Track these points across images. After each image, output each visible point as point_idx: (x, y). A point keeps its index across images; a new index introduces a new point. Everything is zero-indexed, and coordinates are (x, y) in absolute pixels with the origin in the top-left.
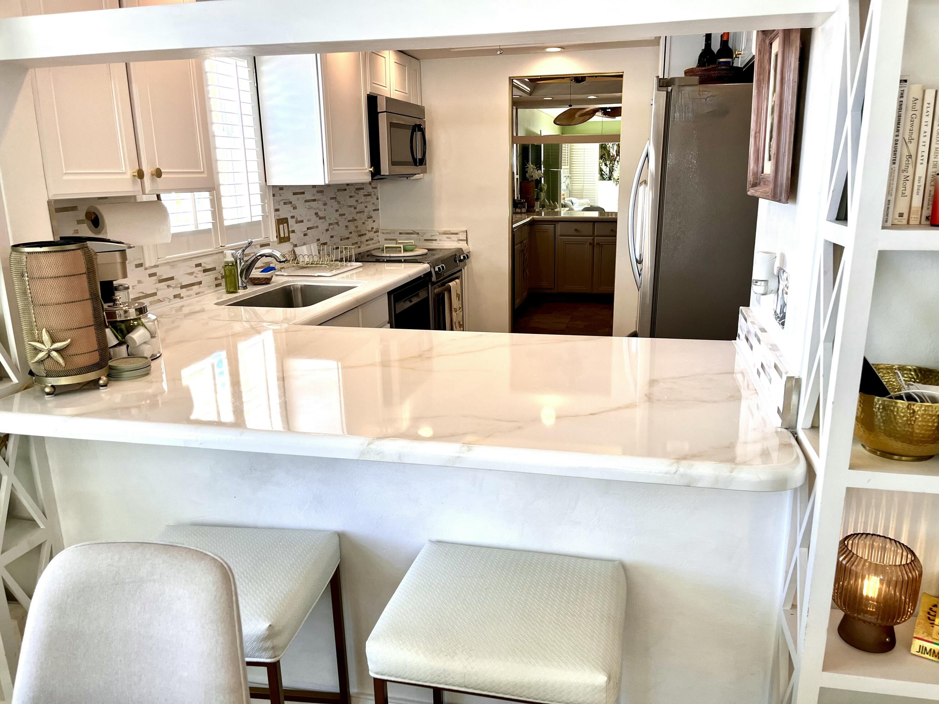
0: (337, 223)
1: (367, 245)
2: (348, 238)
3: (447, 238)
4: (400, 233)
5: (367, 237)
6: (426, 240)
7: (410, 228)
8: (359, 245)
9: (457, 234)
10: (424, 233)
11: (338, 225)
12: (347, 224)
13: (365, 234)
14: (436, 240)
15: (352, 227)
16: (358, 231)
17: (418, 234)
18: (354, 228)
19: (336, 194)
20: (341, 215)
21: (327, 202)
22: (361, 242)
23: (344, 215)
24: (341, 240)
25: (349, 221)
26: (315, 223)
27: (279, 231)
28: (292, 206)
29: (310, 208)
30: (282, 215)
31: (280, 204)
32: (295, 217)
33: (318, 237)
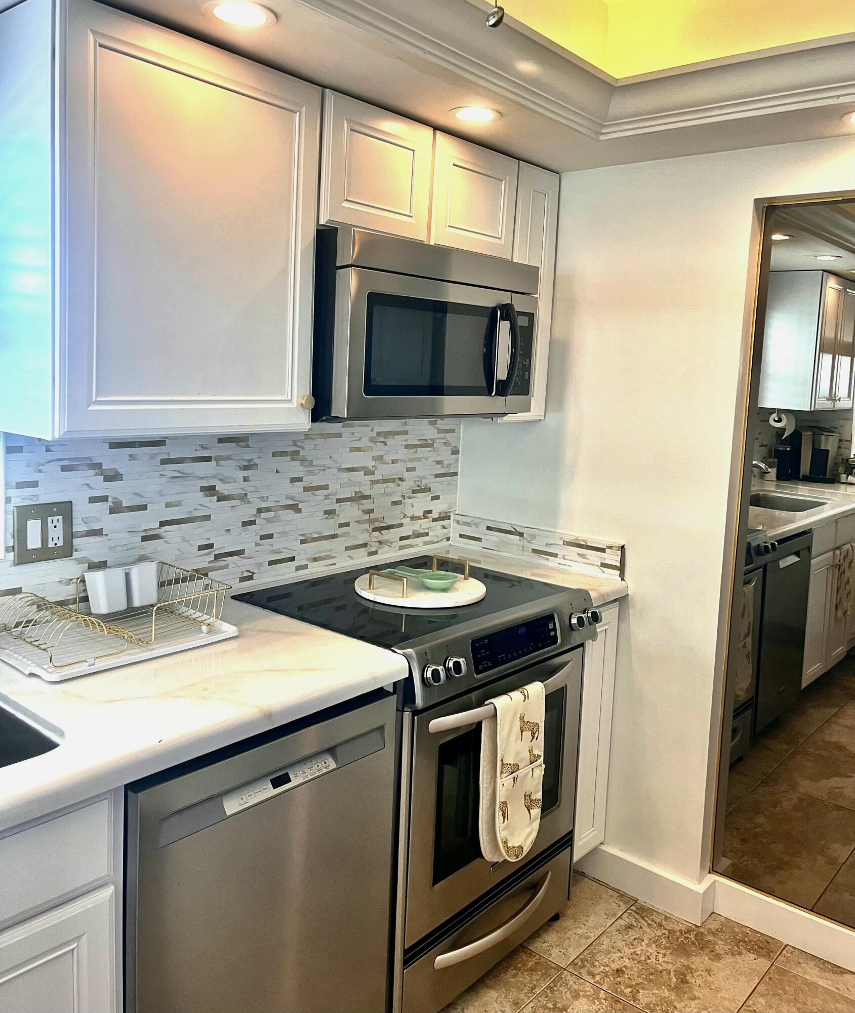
0: (295, 508)
1: (401, 548)
2: (334, 536)
3: (579, 554)
4: (489, 528)
5: (406, 531)
6: (534, 551)
7: (506, 519)
8: (373, 549)
9: (602, 550)
10: (534, 537)
11: (299, 511)
12: (336, 506)
13: (401, 525)
14: (555, 555)
15: (350, 512)
16: (371, 521)
17: (521, 535)
18: (360, 513)
19: (299, 444)
20: (306, 489)
21: (256, 461)
22: (380, 543)
23: (325, 487)
24: (303, 542)
25: (339, 501)
26: (196, 509)
27: (21, 534)
28: (102, 474)
29: (184, 476)
30: (46, 495)
31: (40, 471)
32: (110, 499)
33: (208, 539)
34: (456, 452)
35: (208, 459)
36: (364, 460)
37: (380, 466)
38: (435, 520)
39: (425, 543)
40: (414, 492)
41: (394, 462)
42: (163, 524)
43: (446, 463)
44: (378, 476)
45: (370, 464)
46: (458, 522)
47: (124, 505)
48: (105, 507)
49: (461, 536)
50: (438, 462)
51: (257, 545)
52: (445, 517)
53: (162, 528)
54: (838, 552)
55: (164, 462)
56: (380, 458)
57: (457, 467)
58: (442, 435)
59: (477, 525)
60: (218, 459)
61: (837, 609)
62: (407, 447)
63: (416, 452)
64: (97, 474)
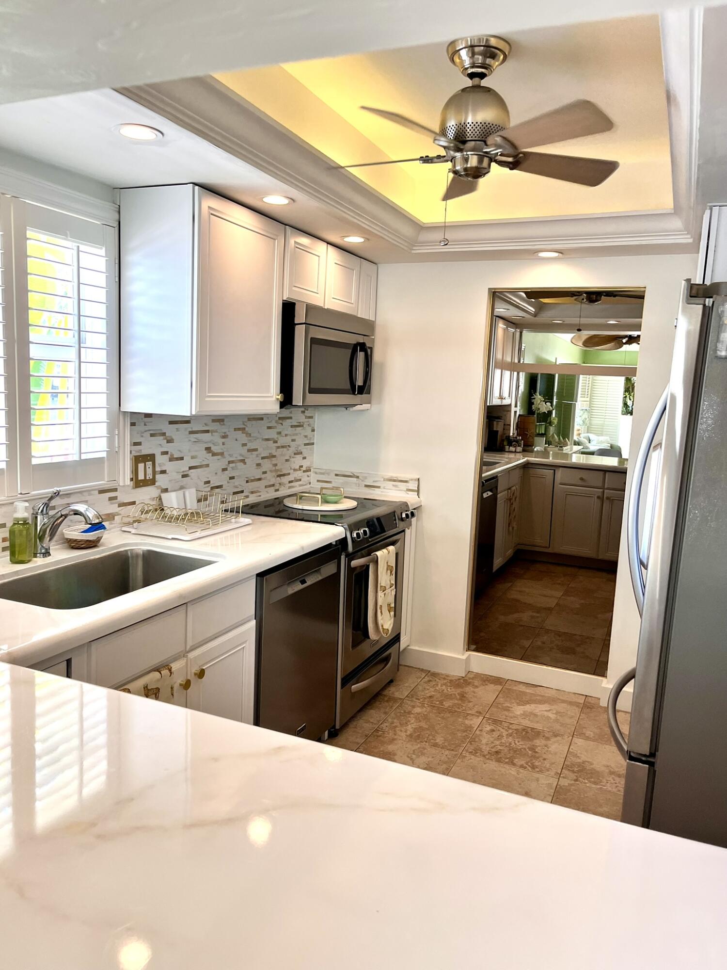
0: (243, 461)
1: (290, 487)
2: (260, 479)
3: (393, 485)
4: (336, 475)
5: (291, 478)
6: (366, 486)
7: (348, 470)
8: (277, 488)
9: (406, 482)
10: (366, 478)
11: (245, 463)
12: (260, 461)
13: (289, 474)
14: (379, 487)
15: (267, 465)
16: (276, 471)
17: (358, 477)
18: (271, 466)
19: (245, 424)
20: (249, 451)
21: (228, 433)
22: (280, 484)
23: (256, 450)
24: (247, 482)
25: (263, 458)
26: (203, 461)
27: (135, 471)
28: (166, 439)
29: (197, 441)
30: (145, 450)
31: (142, 436)
32: (169, 453)
33: (208, 478)
34: (313, 430)
35: (207, 431)
36: (272, 434)
37: (280, 438)
38: (304, 471)
39: (300, 485)
40: (295, 454)
41: (286, 435)
42: (190, 468)
43: (309, 437)
44: (278, 444)
45: (275, 436)
46: (316, 473)
47: (175, 457)
48: (166, 457)
49: (318, 481)
50: (306, 436)
51: (228, 482)
52: (308, 470)
53: (190, 470)
54: (509, 491)
55: (191, 432)
56: (279, 433)
57: (314, 440)
58: (307, 420)
59: (328, 474)
60: (213, 432)
61: (509, 526)
62: (292, 426)
63: (296, 430)
64: (164, 439)
